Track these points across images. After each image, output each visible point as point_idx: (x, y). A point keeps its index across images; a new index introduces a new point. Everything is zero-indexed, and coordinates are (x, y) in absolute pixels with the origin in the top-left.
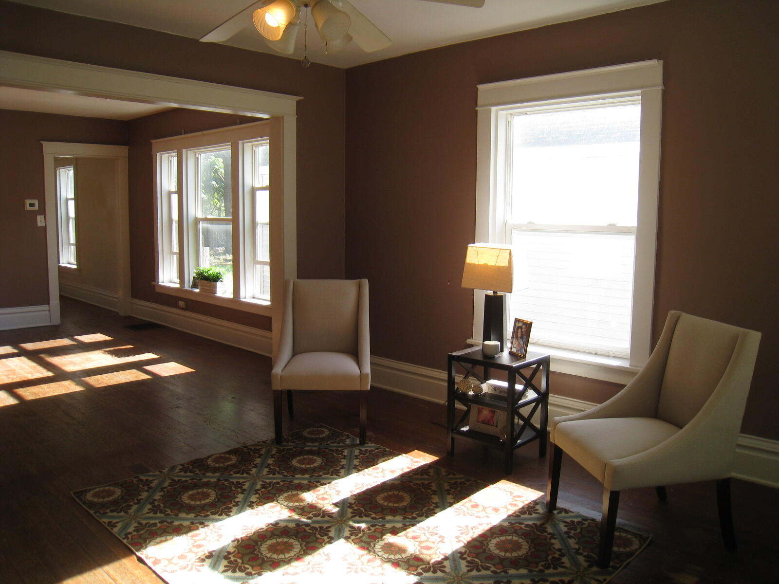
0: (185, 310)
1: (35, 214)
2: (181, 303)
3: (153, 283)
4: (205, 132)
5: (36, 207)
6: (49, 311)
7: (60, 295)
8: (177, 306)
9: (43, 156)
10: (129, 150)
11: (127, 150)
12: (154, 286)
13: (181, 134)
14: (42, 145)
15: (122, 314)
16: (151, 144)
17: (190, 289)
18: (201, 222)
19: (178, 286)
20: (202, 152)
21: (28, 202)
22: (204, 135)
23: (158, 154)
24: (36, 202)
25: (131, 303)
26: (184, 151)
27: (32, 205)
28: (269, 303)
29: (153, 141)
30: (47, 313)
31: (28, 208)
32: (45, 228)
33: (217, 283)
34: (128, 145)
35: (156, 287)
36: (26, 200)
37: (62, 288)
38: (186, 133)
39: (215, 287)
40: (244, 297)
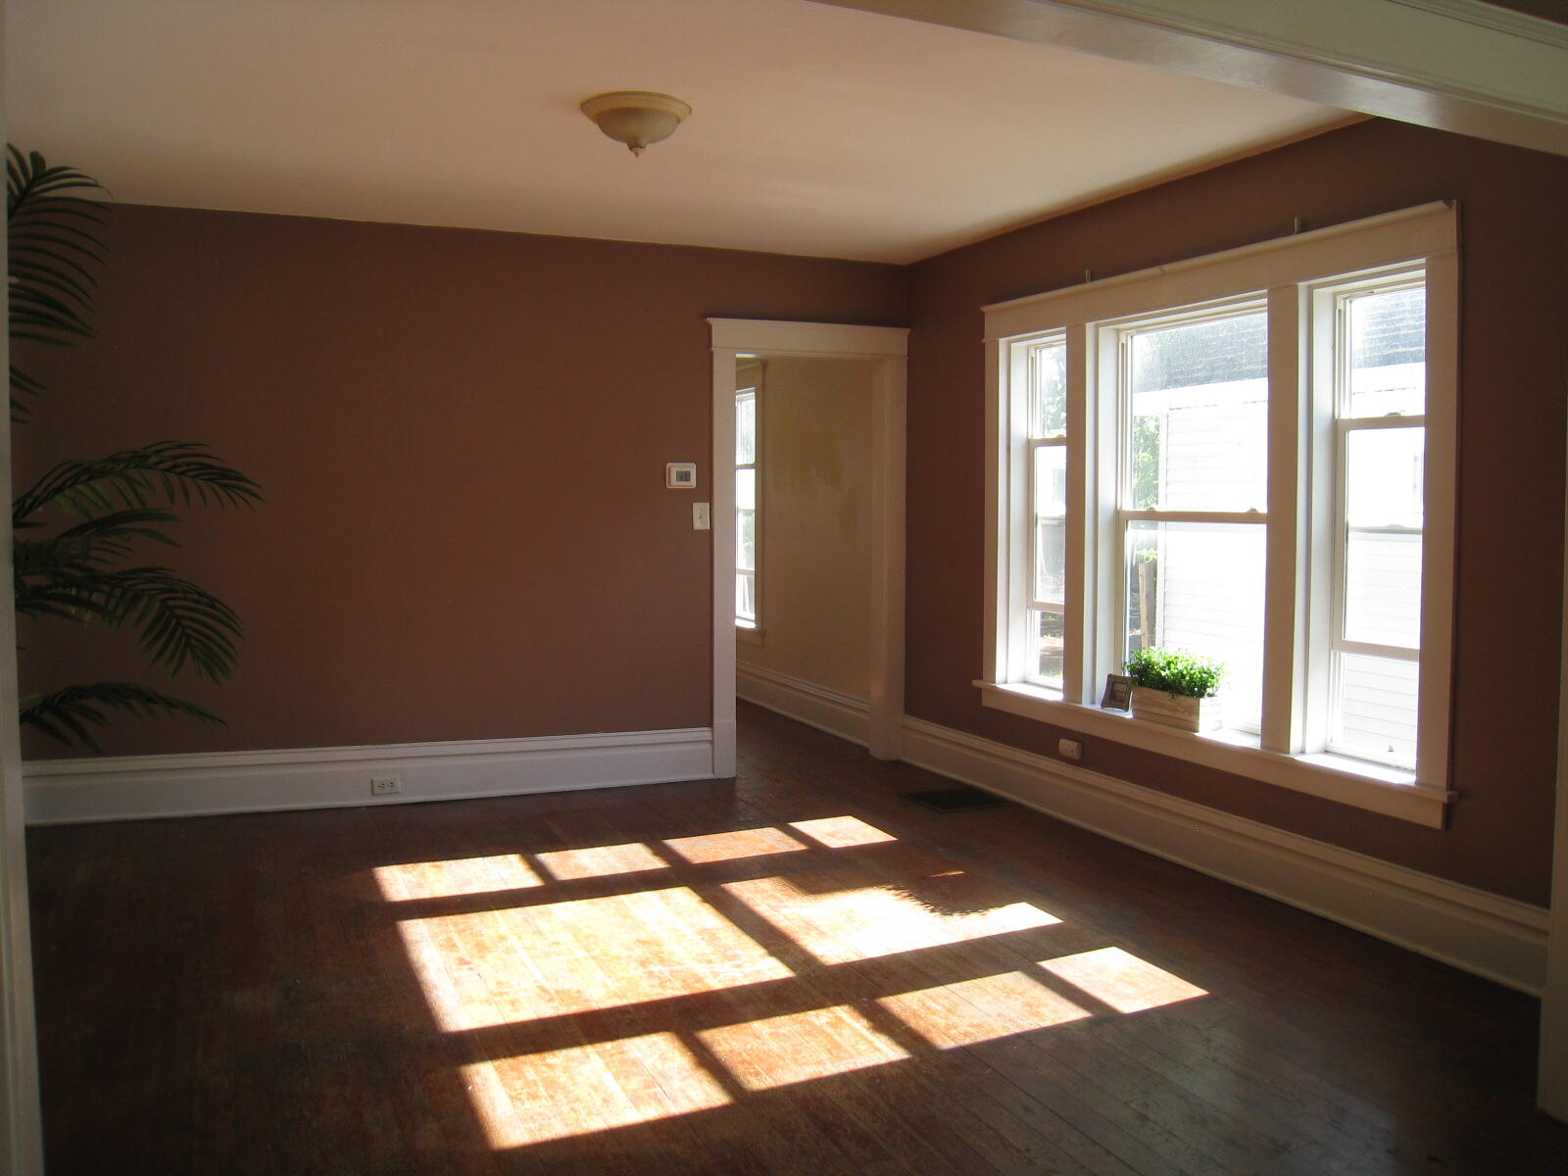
0: (1078, 765)
1: (688, 497)
2: (1067, 746)
3: (975, 683)
4: (1168, 267)
5: (693, 483)
6: (712, 742)
7: (738, 700)
8: (1053, 752)
9: (711, 355)
10: (910, 339)
11: (905, 340)
12: (979, 691)
13: (1081, 280)
14: (709, 328)
15: (879, 751)
16: (981, 318)
17: (1097, 707)
18: (1130, 522)
19: (1058, 697)
20: (1141, 330)
21: (674, 468)
22: (1164, 274)
23: (1002, 342)
24: (692, 468)
25: (904, 727)
26: (1089, 327)
27: (685, 476)
28: (1409, 780)
29: (985, 309)
30: (707, 746)
31: (674, 483)
32: (711, 532)
33: (1202, 700)
34: (907, 326)
35: (984, 696)
36: (668, 465)
37: (741, 684)
38: (1093, 278)
39: (1194, 711)
40: (1300, 750)
